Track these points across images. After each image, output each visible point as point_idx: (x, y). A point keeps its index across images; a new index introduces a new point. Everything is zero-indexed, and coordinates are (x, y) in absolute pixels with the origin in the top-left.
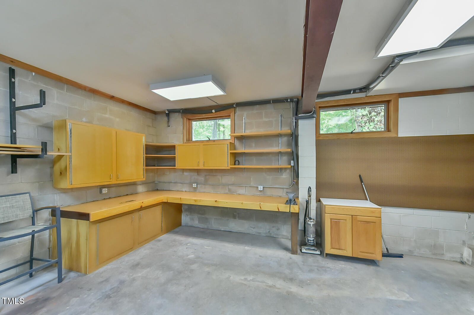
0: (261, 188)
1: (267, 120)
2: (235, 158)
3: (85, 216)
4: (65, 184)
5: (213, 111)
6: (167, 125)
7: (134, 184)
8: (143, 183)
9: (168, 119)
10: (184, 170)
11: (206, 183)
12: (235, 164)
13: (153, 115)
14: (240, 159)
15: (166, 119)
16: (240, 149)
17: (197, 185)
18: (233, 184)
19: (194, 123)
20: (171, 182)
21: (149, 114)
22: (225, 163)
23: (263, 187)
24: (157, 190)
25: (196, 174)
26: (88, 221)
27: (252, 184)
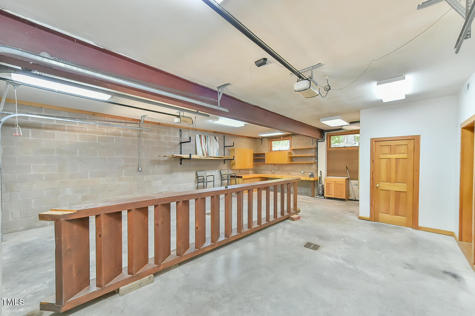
0: (302, 172)
1: (306, 141)
2: (291, 159)
3: (241, 177)
4: (233, 168)
5: (282, 138)
6: (261, 144)
7: (248, 170)
8: (252, 170)
9: (262, 141)
10: (268, 164)
11: (278, 170)
12: (291, 162)
13: (255, 139)
14: (294, 159)
15: (261, 141)
16: (294, 155)
17: (274, 171)
18: (290, 171)
19: (273, 142)
20: (263, 170)
21: (253, 139)
22: (286, 161)
23: (304, 172)
24: (256, 173)
25: (274, 166)
26: (241, 179)
27: (299, 171)
